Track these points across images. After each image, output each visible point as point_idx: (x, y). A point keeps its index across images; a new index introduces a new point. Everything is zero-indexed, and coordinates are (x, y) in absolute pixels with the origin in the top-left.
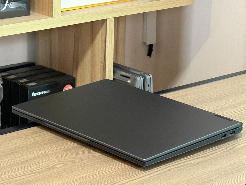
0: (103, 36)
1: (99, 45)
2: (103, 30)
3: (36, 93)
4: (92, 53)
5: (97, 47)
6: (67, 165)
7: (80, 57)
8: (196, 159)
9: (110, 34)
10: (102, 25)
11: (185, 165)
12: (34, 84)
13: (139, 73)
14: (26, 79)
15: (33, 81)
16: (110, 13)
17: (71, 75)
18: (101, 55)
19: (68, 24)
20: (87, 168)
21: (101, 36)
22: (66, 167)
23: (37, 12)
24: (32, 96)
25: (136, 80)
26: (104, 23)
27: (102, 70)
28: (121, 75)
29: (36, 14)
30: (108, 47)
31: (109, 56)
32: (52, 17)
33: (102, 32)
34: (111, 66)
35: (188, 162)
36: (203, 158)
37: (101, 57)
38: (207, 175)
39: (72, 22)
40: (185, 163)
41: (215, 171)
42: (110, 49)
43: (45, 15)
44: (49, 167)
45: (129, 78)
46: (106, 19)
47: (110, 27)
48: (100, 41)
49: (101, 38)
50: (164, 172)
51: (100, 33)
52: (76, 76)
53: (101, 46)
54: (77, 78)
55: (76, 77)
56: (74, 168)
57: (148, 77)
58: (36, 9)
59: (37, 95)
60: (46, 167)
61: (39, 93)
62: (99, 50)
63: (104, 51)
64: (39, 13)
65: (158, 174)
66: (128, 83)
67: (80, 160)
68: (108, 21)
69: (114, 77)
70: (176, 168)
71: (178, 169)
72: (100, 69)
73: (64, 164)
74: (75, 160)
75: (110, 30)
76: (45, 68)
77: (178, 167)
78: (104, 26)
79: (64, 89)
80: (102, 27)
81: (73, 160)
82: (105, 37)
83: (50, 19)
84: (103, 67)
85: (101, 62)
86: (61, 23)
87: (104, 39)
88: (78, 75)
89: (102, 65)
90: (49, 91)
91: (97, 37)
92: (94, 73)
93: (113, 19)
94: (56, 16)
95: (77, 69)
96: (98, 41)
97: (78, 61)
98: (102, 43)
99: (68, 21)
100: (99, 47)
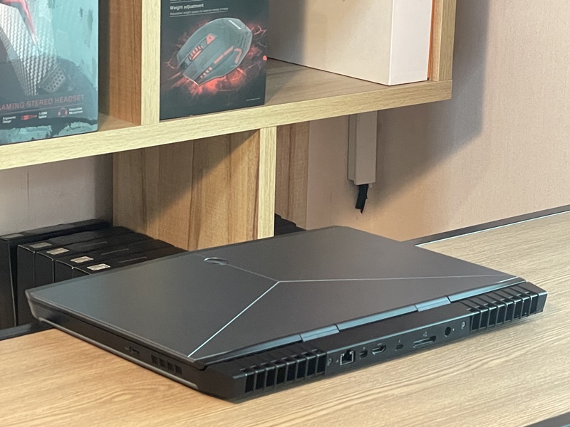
0: (252, 167)
1: (243, 186)
2: (251, 154)
4: (229, 202)
5: (241, 189)
6: (139, 397)
7: (204, 211)
8: (404, 386)
9: (266, 161)
11: (379, 397)
12: (103, 266)
14: (89, 257)
16: (266, 116)
18: (248, 207)
20: (179, 402)
21: (248, 164)
22: (139, 400)
26: (254, 137)
30: (263, 190)
31: (265, 209)
32: (140, 125)
33: (250, 157)
35: (387, 393)
36: (418, 385)
37: (248, 211)
38: (423, 416)
39: (183, 135)
40: (380, 395)
41: (440, 410)
42: (268, 192)
44: (103, 399)
46: (259, 130)
47: (268, 147)
48: (246, 178)
49: (247, 169)
50: (336, 411)
51: (246, 159)
53: (249, 187)
56: (154, 402)
60: (96, 400)
62: (243, 196)
63: (254, 198)
65: (324, 415)
67: (167, 388)
68: (263, 134)
70: (361, 403)
71: (364, 405)
73: (133, 394)
74: (156, 386)
75: (266, 153)
77: (365, 402)
78: (253, 145)
80: (250, 146)
81: (153, 386)
82: (256, 167)
83: (135, 129)
84: (251, 233)
85: (247, 221)
86: (159, 136)
87: (253, 172)
89: (251, 227)
91: (240, 167)
93: (274, 130)
94: (148, 122)
95: (197, 235)
96: (241, 177)
97: (200, 220)
98: (249, 181)
99: (174, 132)
100: (243, 189)
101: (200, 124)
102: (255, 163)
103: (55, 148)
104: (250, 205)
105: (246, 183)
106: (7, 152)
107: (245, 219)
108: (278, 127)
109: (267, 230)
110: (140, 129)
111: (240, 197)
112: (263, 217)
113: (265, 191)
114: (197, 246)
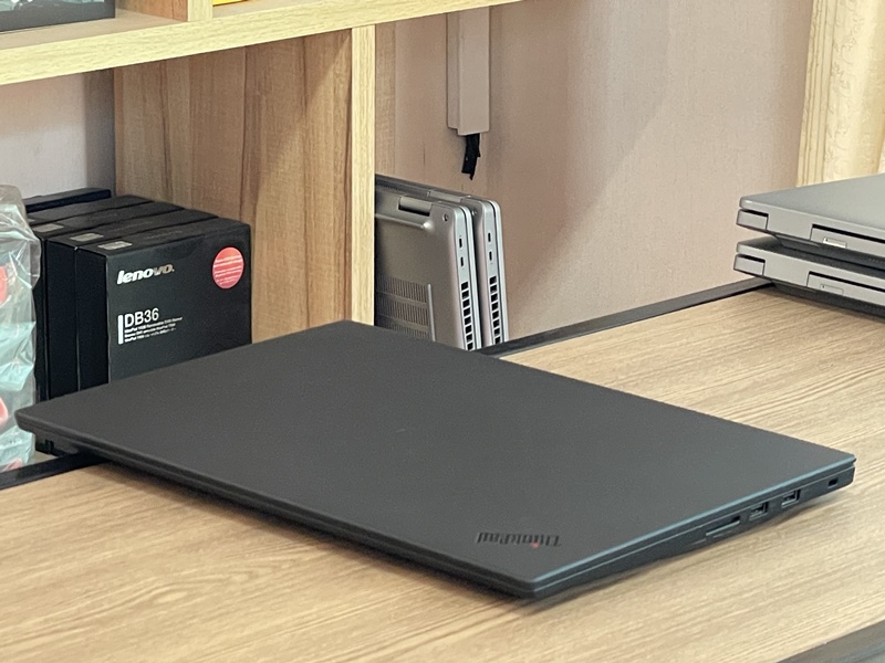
0: (341, 86)
1: (326, 115)
2: (338, 67)
3: (130, 274)
4: (304, 142)
5: (323, 119)
7: (264, 158)
9: (361, 79)
10: (337, 49)
12: (122, 245)
13: (458, 200)
14: (96, 233)
15: (119, 238)
16: (361, 8)
17: (238, 219)
18: (336, 146)
19: (234, 42)
21: (335, 82)
23: (135, 10)
24: (119, 282)
25: (448, 218)
26: (343, 41)
27: (341, 195)
28: (401, 208)
29: (130, 13)
30: (358, 120)
31: (362, 149)
32: (186, 20)
33: (338, 72)
34: (368, 180)
37: (336, 153)
39: (245, 37)
42: (364, 122)
43: (162, 15)
45: (427, 214)
46: (351, 29)
47: (363, 52)
48: (332, 103)
49: (332, 91)
51: (331, 74)
52: (254, 221)
53: (336, 117)
54: (257, 224)
55: (251, 224)
57: (487, 210)
59: (134, 279)
61: (140, 272)
62: (327, 131)
63: (345, 132)
64: (142, 11)
66: (423, 230)
68: (356, 37)
69: (378, 216)
72: (332, 192)
75: (361, 65)
76: (151, 202)
78: (343, 52)
79: (216, 261)
80: (336, 54)
82: (347, 87)
83: (179, 27)
84: (341, 186)
85: (335, 167)
86: (212, 38)
87: (342, 94)
88: (258, 216)
89: (342, 176)
90: (170, 267)
91: (322, 88)
92: (312, 205)
93: (372, 30)
94: (197, 17)
95: (255, 196)
96: (323, 102)
97: (259, 173)
98: (336, 107)
99: (234, 32)
100: (326, 121)
101: (269, 20)
103: (72, 54)
104: (339, 144)
105: (331, 111)
106: (6, 59)
107: (332, 166)
108: (376, 25)
109: (364, 180)
110: (186, 27)
111: (322, 134)
112: (359, 159)
113: (361, 122)
114: (255, 213)
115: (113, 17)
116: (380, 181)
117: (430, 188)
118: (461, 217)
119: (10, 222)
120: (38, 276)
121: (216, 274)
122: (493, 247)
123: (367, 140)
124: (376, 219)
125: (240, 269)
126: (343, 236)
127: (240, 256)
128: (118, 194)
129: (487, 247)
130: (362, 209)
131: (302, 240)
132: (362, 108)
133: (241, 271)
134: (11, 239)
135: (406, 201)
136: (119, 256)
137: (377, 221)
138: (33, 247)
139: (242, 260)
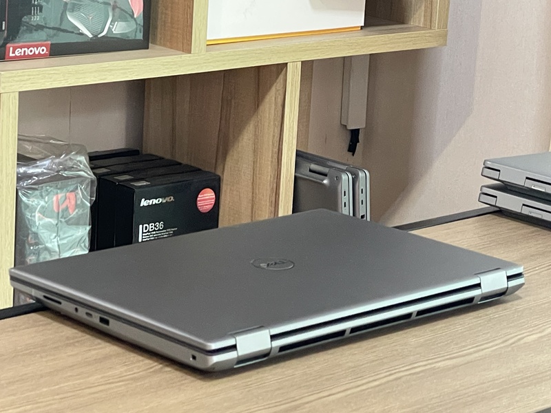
0: (279, 97)
1: (269, 113)
2: (278, 85)
3: (148, 201)
4: (256, 128)
5: (267, 116)
7: (231, 136)
9: (292, 91)
10: (278, 75)
12: (144, 183)
13: (344, 168)
14: (129, 175)
15: (143, 179)
16: (294, 51)
17: (213, 171)
18: (274, 132)
21: (276, 94)
23: (160, 45)
24: (141, 205)
25: (339, 179)
26: (282, 70)
27: (275, 161)
28: (311, 171)
29: (157, 47)
31: (289, 135)
32: (190, 53)
33: (278, 88)
34: (292, 153)
37: (274, 136)
42: (292, 119)
43: (177, 49)
45: (326, 175)
46: (287, 63)
47: (293, 77)
48: (273, 107)
49: (274, 99)
51: (273, 89)
52: (223, 174)
53: (275, 114)
54: (224, 176)
55: (220, 175)
57: (361, 174)
58: (159, 39)
59: (150, 204)
61: (154, 200)
62: (269, 123)
63: (280, 124)
64: (165, 45)
66: (323, 185)
68: (290, 67)
69: (298, 175)
72: (270, 159)
75: (292, 85)
76: (161, 158)
78: (281, 77)
79: (199, 196)
80: (277, 78)
82: (283, 97)
83: (186, 56)
84: (276, 156)
85: (273, 145)
86: (206, 64)
87: (280, 101)
88: (226, 171)
89: (276, 150)
90: (172, 198)
91: (268, 97)
92: (258, 166)
93: (299, 64)
94: (197, 51)
95: (225, 158)
96: (268, 106)
97: (228, 145)
98: (275, 108)
99: (218, 61)
100: (269, 117)
101: (239, 55)
102: (281, 92)
103: (122, 69)
104: (276, 131)
105: (273, 112)
107: (271, 143)
108: (302, 62)
109: (290, 153)
110: (190, 57)
111: (266, 124)
112: (287, 141)
113: (290, 118)
114: (224, 169)
115: (148, 48)
116: (299, 155)
117: (328, 160)
118: (346, 178)
119: (80, 166)
120: (94, 199)
121: (199, 204)
122: (364, 197)
123: (293, 130)
124: (295, 177)
125: (213, 202)
126: (275, 185)
127: (213, 194)
128: (144, 153)
129: (361, 197)
130: (287, 169)
131: (251, 186)
132: (291, 110)
133: (213, 203)
134: (80, 176)
135: (313, 167)
136: (142, 190)
137: (296, 178)
138: (92, 182)
139: (214, 196)
